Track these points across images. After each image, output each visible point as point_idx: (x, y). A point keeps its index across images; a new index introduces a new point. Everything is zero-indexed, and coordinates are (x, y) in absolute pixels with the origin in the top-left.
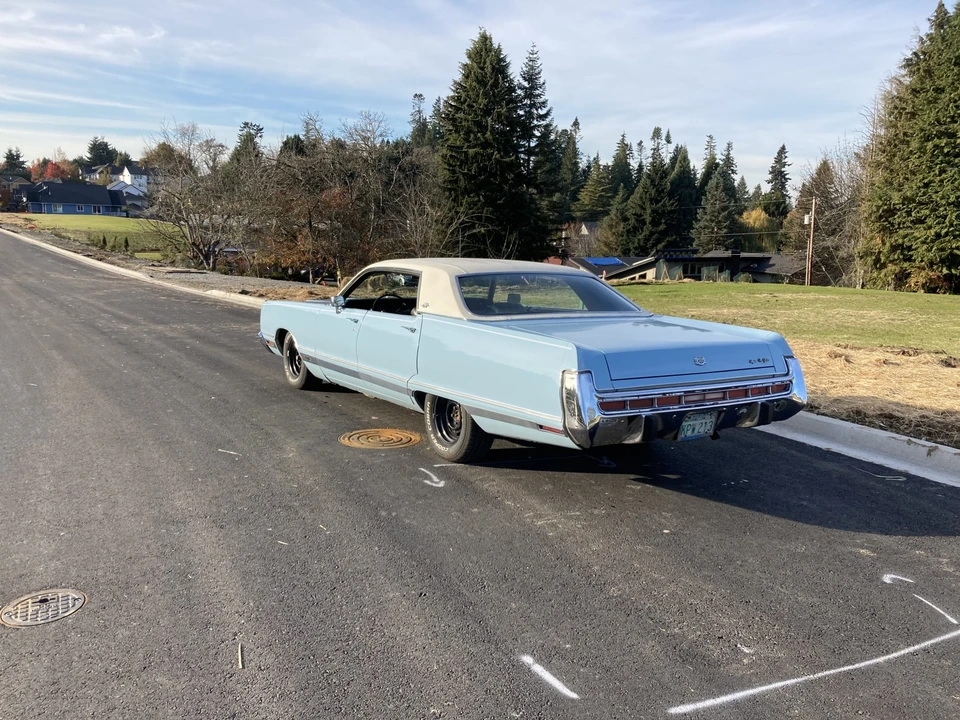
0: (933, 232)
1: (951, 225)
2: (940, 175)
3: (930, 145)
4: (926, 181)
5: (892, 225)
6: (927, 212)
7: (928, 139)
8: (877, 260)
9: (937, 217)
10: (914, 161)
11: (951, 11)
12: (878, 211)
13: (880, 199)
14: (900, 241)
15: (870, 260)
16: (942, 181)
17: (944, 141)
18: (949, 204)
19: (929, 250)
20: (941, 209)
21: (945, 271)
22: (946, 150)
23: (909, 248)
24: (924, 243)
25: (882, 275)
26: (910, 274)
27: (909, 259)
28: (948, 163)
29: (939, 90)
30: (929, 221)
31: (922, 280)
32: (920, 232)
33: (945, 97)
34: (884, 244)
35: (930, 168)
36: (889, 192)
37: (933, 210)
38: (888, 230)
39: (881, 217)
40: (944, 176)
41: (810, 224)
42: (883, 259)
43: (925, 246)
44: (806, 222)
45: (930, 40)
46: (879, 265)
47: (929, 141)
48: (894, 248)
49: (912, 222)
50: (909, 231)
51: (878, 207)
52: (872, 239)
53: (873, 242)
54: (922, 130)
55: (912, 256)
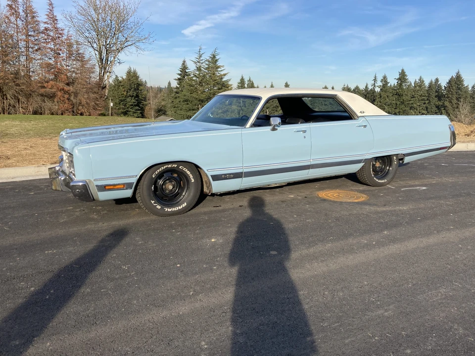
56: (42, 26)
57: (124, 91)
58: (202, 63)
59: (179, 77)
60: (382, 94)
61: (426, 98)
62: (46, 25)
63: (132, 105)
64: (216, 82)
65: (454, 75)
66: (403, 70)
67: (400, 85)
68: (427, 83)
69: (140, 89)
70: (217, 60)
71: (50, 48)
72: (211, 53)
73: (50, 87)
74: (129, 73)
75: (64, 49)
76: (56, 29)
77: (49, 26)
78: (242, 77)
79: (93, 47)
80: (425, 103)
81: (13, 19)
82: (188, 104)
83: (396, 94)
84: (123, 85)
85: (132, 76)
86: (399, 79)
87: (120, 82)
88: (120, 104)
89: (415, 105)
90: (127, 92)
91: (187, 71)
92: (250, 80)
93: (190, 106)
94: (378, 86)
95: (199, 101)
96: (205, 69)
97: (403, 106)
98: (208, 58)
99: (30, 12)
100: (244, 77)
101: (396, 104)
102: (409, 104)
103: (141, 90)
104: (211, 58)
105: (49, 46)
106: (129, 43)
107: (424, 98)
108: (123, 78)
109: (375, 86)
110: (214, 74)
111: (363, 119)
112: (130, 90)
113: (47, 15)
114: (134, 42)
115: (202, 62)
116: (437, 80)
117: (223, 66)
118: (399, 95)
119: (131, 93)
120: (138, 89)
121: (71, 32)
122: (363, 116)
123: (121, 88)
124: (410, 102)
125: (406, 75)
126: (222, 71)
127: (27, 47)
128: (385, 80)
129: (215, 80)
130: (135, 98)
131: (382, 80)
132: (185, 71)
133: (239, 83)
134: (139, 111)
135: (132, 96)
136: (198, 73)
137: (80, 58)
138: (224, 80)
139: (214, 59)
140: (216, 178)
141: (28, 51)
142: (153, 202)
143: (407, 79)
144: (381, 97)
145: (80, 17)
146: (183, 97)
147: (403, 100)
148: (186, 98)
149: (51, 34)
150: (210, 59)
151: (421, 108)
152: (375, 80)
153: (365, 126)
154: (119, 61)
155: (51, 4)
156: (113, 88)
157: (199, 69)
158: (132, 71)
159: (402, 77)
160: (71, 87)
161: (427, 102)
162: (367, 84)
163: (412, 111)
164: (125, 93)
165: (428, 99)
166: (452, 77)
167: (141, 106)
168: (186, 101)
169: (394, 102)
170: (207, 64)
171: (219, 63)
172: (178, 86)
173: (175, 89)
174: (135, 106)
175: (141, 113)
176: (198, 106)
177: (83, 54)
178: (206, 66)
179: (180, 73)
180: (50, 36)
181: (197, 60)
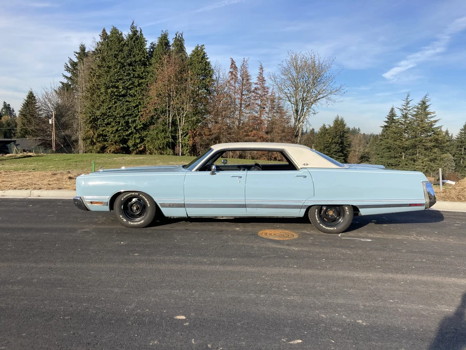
0: (115, 129)
1: (122, 126)
2: (114, 104)
3: (109, 91)
4: (109, 106)
5: (97, 125)
6: (112, 120)
7: (108, 88)
8: (92, 141)
9: (116, 122)
10: (102, 98)
11: (109, 34)
12: (90, 118)
13: (90, 113)
14: (101, 132)
15: (89, 141)
16: (116, 107)
17: (115, 90)
18: (121, 117)
19: (114, 137)
20: (118, 119)
21: (121, 146)
22: (116, 94)
23: (106, 136)
24: (111, 133)
25: (95, 148)
26: (107, 147)
27: (106, 141)
28: (118, 99)
29: (109, 67)
30: (113, 124)
31: (113, 150)
32: (109, 129)
33: (113, 71)
34: (94, 134)
35: (110, 101)
36: (94, 111)
37: (114, 119)
38: (95, 128)
39: (91, 121)
40: (116, 104)
41: (53, 124)
42: (95, 141)
43: (113, 135)
44: (50, 123)
45: (101, 44)
46: (93, 143)
47: (108, 89)
48: (99, 136)
49: (105, 124)
50: (104, 128)
51: (90, 117)
52: (88, 132)
53: (89, 133)
54: (105, 84)
55: (107, 139)
56: (253, 87)
57: (330, 138)
59: (386, 124)
62: (256, 86)
63: (336, 151)
64: (423, 129)
69: (345, 136)
70: (427, 107)
71: (257, 104)
72: (421, 100)
73: (252, 135)
74: (336, 121)
75: (269, 104)
76: (264, 88)
77: (258, 86)
79: (290, 101)
81: (232, 82)
82: (390, 151)
84: (329, 133)
85: (339, 124)
87: (327, 130)
88: (324, 150)
90: (333, 139)
91: (395, 118)
93: (392, 153)
95: (403, 148)
96: (412, 116)
98: (417, 105)
99: (246, 77)
103: (346, 138)
104: (420, 104)
105: (257, 102)
106: (321, 96)
108: (330, 126)
110: (422, 121)
111: (306, 170)
112: (335, 137)
113: (258, 77)
114: (325, 94)
115: (409, 109)
117: (434, 113)
119: (336, 140)
120: (343, 136)
121: (274, 90)
122: (306, 168)
123: (327, 135)
126: (432, 117)
127: (241, 104)
129: (423, 127)
130: (339, 145)
132: (393, 119)
133: (461, 130)
134: (342, 158)
135: (337, 143)
136: (404, 120)
137: (280, 110)
138: (434, 127)
139: (424, 105)
140: (164, 205)
141: (241, 107)
142: (121, 216)
145: (283, 77)
146: (385, 144)
148: (388, 145)
149: (260, 92)
150: (419, 106)
153: (305, 177)
154: (314, 112)
155: (261, 69)
156: (319, 136)
157: (405, 116)
158: (340, 120)
160: (269, 135)
164: (330, 140)
167: (345, 152)
168: (389, 148)
170: (415, 111)
171: (429, 110)
172: (383, 133)
173: (380, 136)
174: (339, 152)
175: (344, 159)
176: (401, 153)
177: (283, 107)
178: (415, 113)
179: (387, 120)
180: (257, 94)
181: (404, 107)
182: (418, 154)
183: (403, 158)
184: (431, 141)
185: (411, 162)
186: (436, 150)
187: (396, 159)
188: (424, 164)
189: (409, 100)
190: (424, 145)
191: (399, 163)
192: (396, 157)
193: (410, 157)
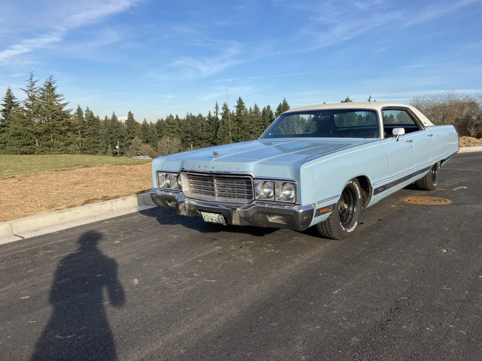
58: (36, 92)
59: (4, 108)
60: (224, 120)
61: (262, 123)
64: (55, 112)
65: (282, 102)
66: (240, 99)
67: (239, 112)
68: (261, 110)
70: (53, 89)
72: (45, 81)
78: (79, 107)
80: (261, 128)
82: (20, 139)
83: (237, 121)
86: (238, 107)
89: (254, 130)
91: (14, 101)
92: (88, 110)
93: (24, 140)
94: (220, 114)
95: (36, 134)
96: (39, 98)
97: (244, 131)
98: (42, 87)
100: (81, 107)
101: (238, 130)
102: (248, 129)
104: (46, 86)
107: (260, 123)
109: (217, 114)
110: (51, 104)
115: (35, 90)
116: (269, 107)
117: (62, 95)
118: (240, 121)
124: (250, 128)
125: (243, 103)
126: (61, 100)
128: (225, 107)
129: (54, 111)
131: (223, 108)
132: (12, 102)
136: (31, 103)
138: (64, 110)
139: (50, 88)
142: (340, 224)
143: (244, 107)
144: (224, 123)
146: (14, 131)
147: (244, 126)
148: (18, 131)
150: (45, 88)
151: (259, 133)
152: (217, 108)
157: (32, 98)
159: (240, 105)
161: (263, 127)
162: (210, 112)
163: (252, 135)
165: (263, 124)
166: (280, 104)
168: (20, 134)
169: (236, 128)
170: (41, 93)
171: (56, 92)
172: (3, 118)
176: (34, 140)
178: (41, 95)
179: (5, 103)
181: (29, 88)
182: (52, 139)
183: (37, 144)
184: (64, 125)
185: (46, 148)
186: (69, 134)
187: (30, 147)
188: (61, 149)
189: (33, 81)
190: (57, 130)
191: (34, 151)
192: (28, 145)
193: (45, 143)
